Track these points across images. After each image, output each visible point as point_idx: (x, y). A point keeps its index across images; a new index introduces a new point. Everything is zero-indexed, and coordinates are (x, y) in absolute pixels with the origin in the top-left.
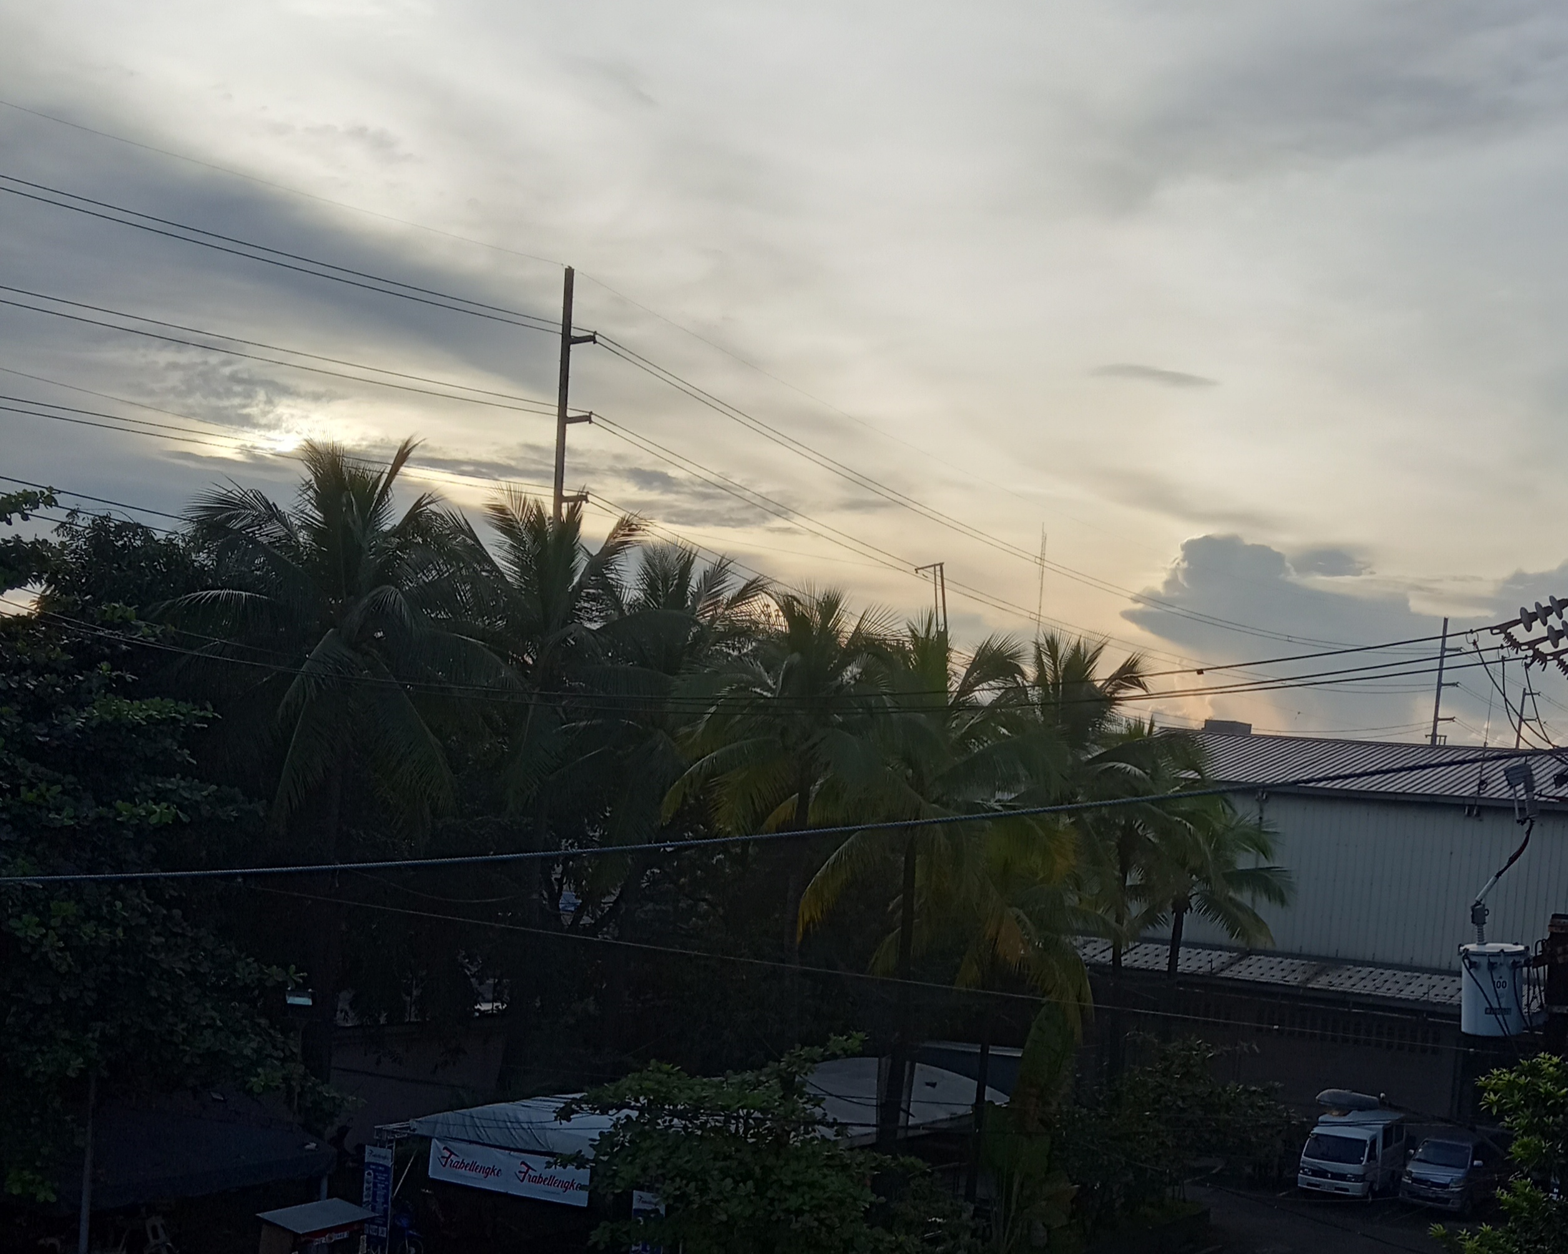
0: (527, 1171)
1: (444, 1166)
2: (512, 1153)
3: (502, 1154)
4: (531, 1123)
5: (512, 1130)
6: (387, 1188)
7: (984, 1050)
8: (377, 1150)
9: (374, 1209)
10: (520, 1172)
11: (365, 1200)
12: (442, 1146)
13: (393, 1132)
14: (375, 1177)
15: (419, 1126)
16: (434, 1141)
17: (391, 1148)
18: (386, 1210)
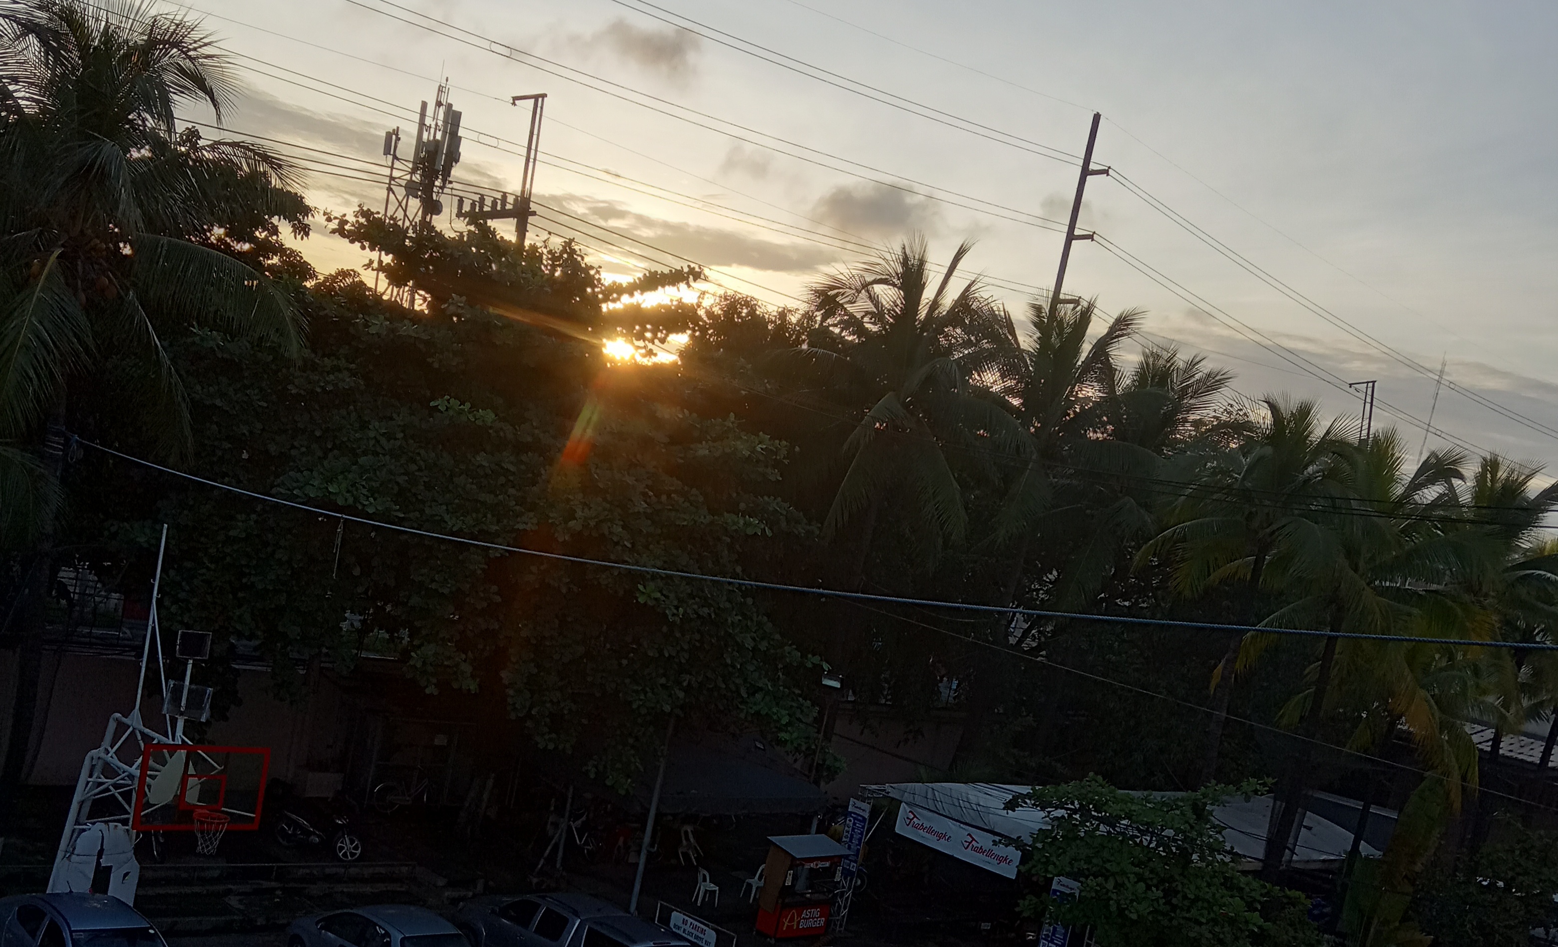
0: (972, 841)
1: (908, 825)
2: (962, 825)
3: (954, 825)
4: (979, 805)
5: (964, 809)
6: (862, 833)
7: (1366, 808)
8: (859, 803)
9: (849, 848)
10: (966, 841)
11: (844, 839)
12: (908, 810)
13: (873, 792)
14: (854, 824)
15: (893, 790)
16: (903, 805)
17: (869, 803)
18: (858, 850)
